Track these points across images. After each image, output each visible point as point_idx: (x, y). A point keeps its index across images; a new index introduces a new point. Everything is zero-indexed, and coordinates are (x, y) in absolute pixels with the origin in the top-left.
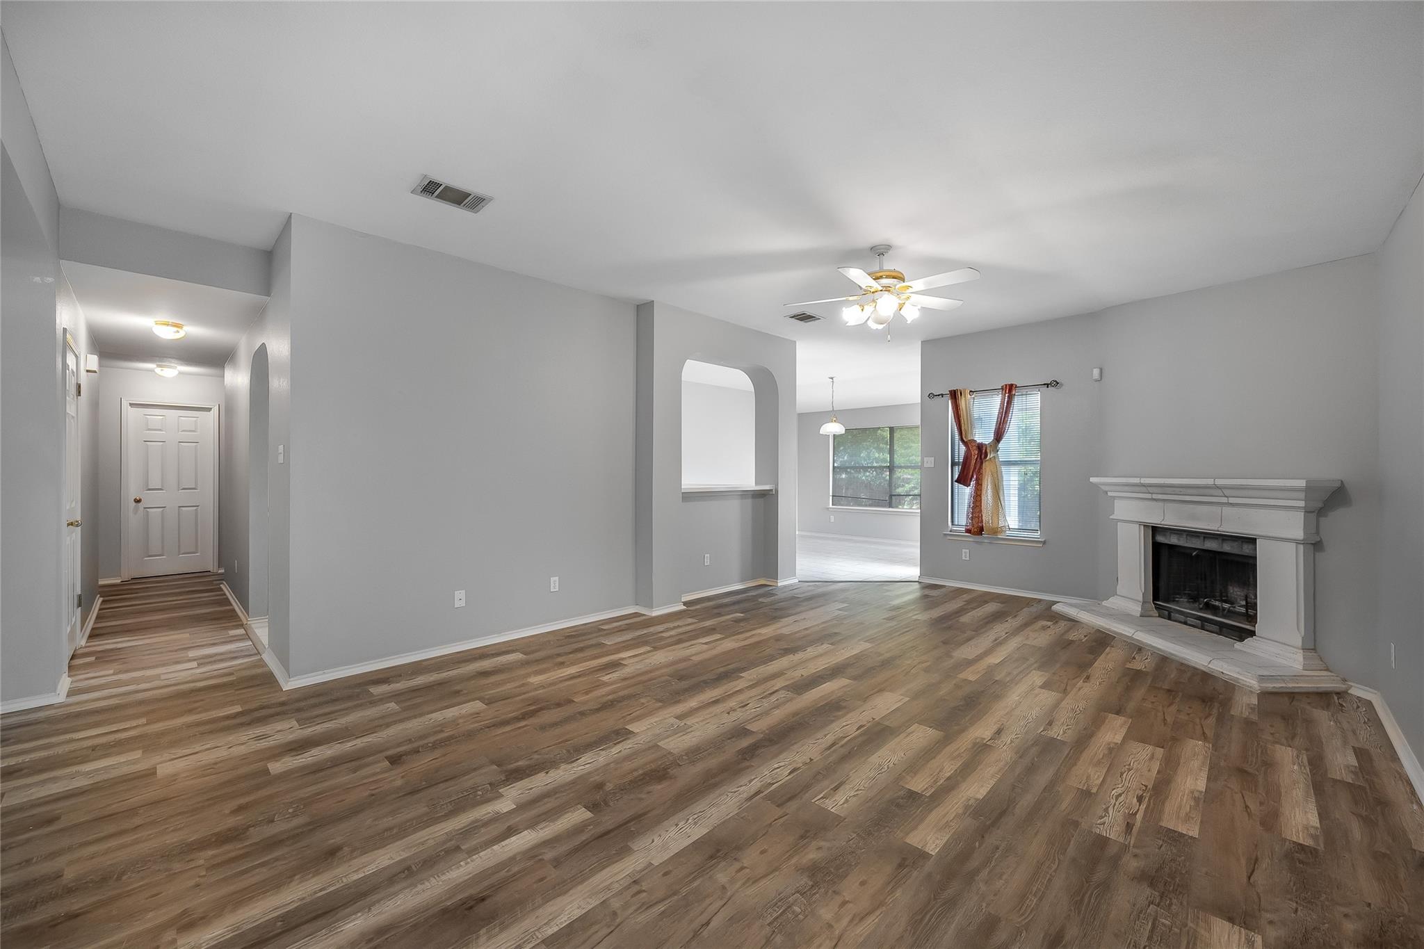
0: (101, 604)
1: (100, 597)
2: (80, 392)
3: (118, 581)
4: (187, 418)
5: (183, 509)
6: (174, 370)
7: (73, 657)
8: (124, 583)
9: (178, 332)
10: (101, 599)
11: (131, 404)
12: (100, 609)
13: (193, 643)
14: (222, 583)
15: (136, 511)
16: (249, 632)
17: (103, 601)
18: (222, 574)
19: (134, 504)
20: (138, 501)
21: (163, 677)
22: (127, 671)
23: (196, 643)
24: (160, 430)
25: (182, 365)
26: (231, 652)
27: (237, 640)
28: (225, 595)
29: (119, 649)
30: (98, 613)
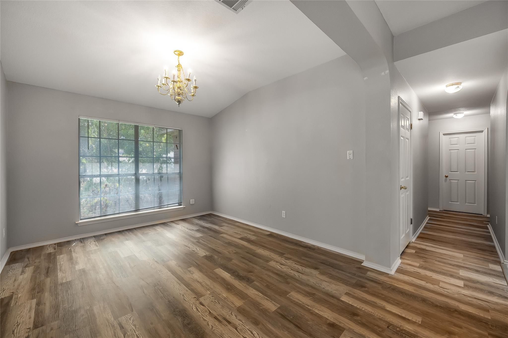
0: (428, 220)
1: (429, 216)
2: (411, 128)
3: (438, 210)
4: (470, 138)
5: (468, 181)
6: (462, 114)
7: (407, 247)
8: (441, 212)
9: (458, 87)
10: (429, 218)
11: (444, 134)
12: (427, 223)
13: (464, 264)
14: (488, 224)
15: (446, 181)
16: (505, 271)
17: (430, 219)
18: (488, 218)
19: (445, 178)
20: (447, 177)
21: (441, 284)
22: (425, 268)
23: (466, 264)
24: (456, 144)
25: (466, 110)
26: (489, 285)
27: (494, 275)
28: (489, 233)
29: (427, 250)
30: (425, 225)
